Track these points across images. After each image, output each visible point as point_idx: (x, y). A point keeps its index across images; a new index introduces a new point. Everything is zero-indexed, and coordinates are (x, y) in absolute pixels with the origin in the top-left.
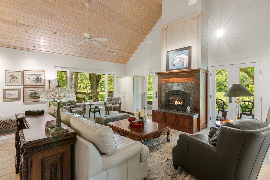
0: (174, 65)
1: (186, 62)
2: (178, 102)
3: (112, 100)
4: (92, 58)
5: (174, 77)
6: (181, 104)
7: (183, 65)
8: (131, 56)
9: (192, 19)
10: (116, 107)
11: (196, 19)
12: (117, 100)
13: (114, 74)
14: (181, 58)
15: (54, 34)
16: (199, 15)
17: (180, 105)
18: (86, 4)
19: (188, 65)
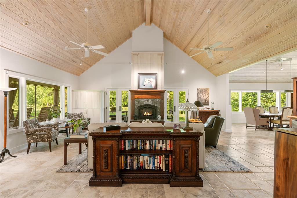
0: (144, 85)
1: (154, 85)
2: (147, 113)
3: (73, 117)
4: (50, 64)
5: (146, 95)
6: (150, 114)
7: (152, 86)
8: (87, 68)
9: (158, 55)
10: (86, 124)
11: (161, 56)
12: (79, 116)
13: (69, 87)
14: (150, 81)
15: (26, 24)
16: (163, 54)
17: (148, 115)
18: (86, 10)
19: (155, 87)
